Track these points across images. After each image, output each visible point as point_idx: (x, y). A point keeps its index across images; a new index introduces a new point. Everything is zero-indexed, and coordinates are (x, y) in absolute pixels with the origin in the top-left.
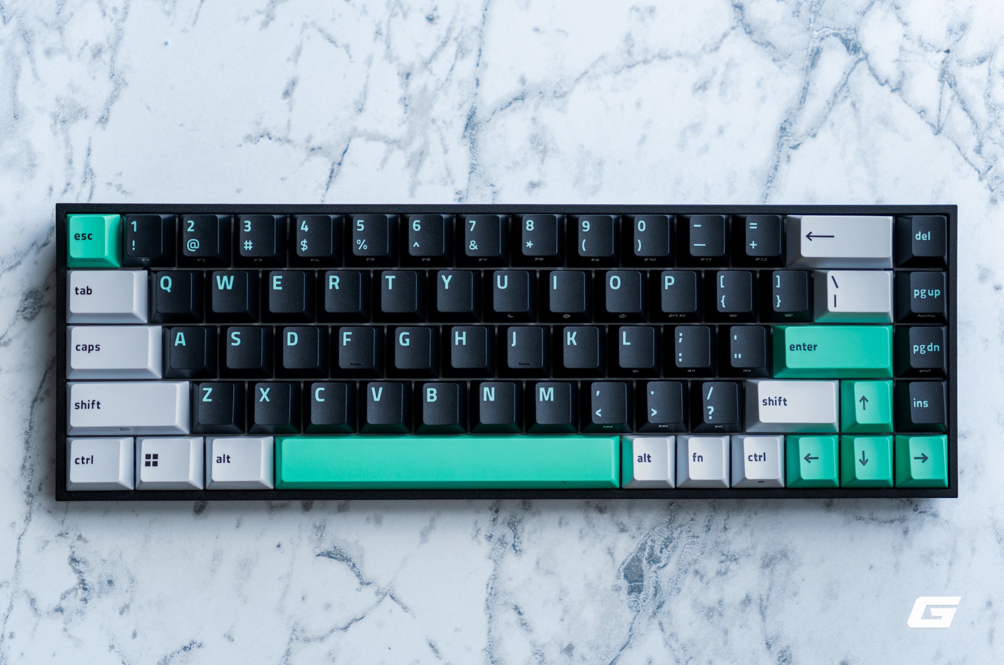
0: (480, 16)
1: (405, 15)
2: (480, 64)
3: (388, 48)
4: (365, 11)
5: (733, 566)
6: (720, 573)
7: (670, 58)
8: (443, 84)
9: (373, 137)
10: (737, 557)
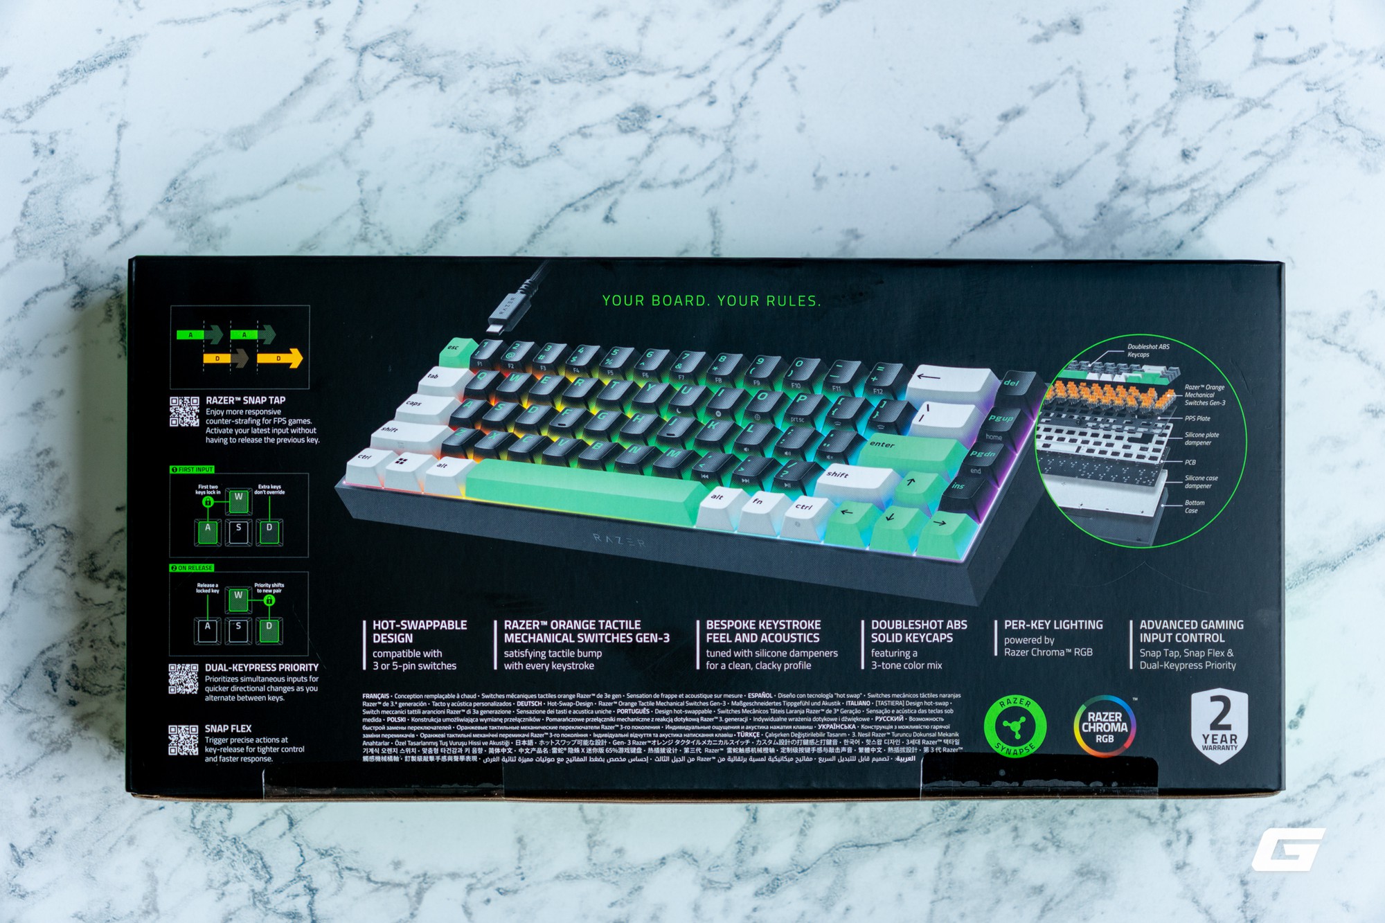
0: (1231, 188)
1: (1166, 133)
2: (1196, 231)
3: (1127, 149)
4: (1133, 100)
5: (1051, 850)
6: (1035, 847)
7: (1368, 363)
8: (1149, 222)
9: (1049, 217)
10: (1062, 845)
